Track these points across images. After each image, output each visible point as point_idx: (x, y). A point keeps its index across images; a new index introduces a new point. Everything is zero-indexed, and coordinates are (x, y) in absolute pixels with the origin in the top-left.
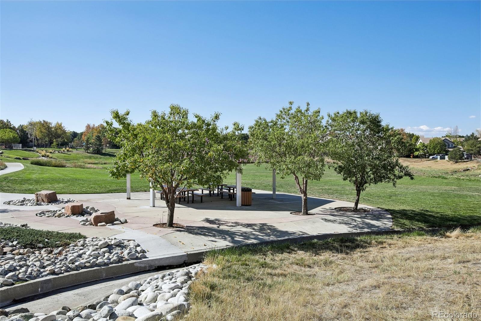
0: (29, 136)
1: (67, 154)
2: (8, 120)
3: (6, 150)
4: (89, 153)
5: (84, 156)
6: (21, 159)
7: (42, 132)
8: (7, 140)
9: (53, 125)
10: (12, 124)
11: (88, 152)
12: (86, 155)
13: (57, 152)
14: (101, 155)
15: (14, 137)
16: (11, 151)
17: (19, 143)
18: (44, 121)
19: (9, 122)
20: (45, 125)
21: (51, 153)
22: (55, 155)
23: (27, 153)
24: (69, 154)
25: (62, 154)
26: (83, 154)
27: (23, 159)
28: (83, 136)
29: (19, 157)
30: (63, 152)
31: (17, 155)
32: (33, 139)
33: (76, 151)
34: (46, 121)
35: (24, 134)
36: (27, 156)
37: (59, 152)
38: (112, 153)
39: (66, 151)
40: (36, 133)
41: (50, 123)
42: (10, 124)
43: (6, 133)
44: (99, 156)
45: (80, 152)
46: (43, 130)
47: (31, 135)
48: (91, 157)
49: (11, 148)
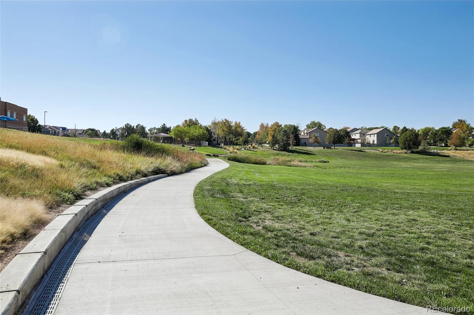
0: (213, 135)
1: (253, 151)
2: (196, 119)
3: (196, 146)
4: (275, 150)
5: (271, 153)
6: (211, 156)
7: (223, 130)
8: (197, 137)
9: (233, 124)
10: (199, 123)
11: (273, 149)
12: (272, 152)
13: (243, 149)
14: (288, 152)
15: (203, 133)
16: (201, 147)
17: (206, 141)
18: (226, 120)
19: (197, 121)
20: (226, 124)
21: (238, 149)
22: (242, 152)
23: (216, 150)
24: (255, 151)
25: (248, 151)
26: (269, 151)
27: (214, 156)
28: (257, 136)
29: (210, 154)
30: (249, 149)
31: (208, 152)
32: (216, 138)
33: (261, 148)
34: (227, 120)
35: (209, 132)
36: (216, 153)
37: (245, 149)
38: (299, 149)
39: (252, 148)
40: (219, 132)
41: (230, 122)
42: (198, 122)
43: (196, 129)
44: (287, 153)
45: (267, 149)
46: (225, 129)
47: (214, 134)
48: (278, 154)
49: (200, 145)
